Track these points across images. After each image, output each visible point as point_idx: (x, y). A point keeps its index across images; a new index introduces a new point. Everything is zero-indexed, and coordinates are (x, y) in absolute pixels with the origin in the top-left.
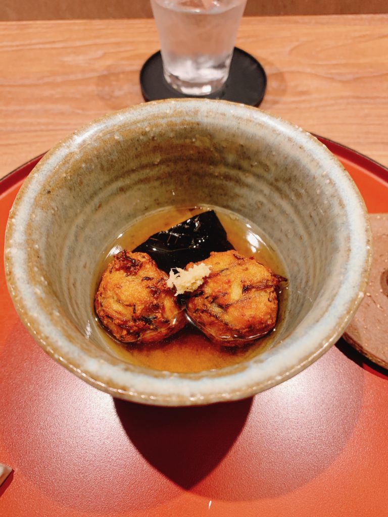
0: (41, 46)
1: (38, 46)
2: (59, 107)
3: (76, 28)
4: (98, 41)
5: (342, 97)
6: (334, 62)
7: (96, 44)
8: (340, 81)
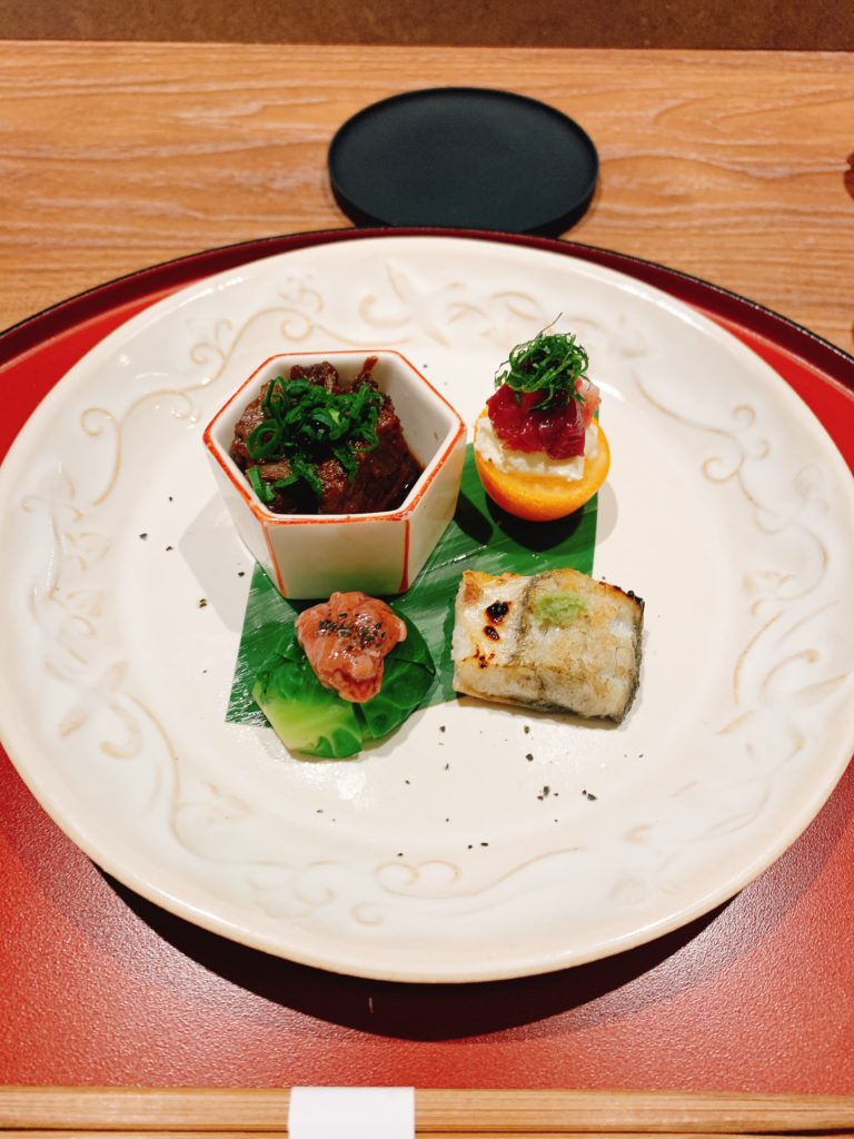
0: (137, 89)
1: (130, 89)
2: (159, 205)
3: (214, 57)
4: (254, 84)
5: (760, 211)
6: (750, 141)
7: (248, 90)
8: (760, 179)
